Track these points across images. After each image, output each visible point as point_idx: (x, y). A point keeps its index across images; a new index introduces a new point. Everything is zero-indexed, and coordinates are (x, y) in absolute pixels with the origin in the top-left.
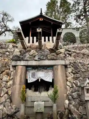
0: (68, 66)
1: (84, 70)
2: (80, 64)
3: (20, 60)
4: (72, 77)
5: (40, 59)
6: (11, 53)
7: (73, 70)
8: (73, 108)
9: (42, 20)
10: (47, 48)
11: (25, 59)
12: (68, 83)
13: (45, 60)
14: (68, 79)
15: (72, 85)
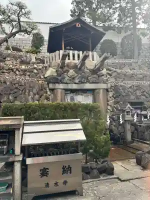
0: (110, 90)
1: (124, 94)
2: (121, 88)
3: (58, 83)
4: (113, 101)
5: (81, 82)
6: (40, 71)
7: (114, 94)
8: (114, 127)
9: (80, 26)
10: (87, 68)
11: (65, 81)
12: (109, 107)
13: (86, 83)
14: (109, 103)
15: (113, 109)
